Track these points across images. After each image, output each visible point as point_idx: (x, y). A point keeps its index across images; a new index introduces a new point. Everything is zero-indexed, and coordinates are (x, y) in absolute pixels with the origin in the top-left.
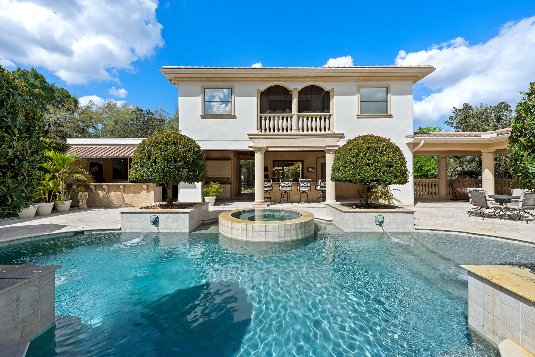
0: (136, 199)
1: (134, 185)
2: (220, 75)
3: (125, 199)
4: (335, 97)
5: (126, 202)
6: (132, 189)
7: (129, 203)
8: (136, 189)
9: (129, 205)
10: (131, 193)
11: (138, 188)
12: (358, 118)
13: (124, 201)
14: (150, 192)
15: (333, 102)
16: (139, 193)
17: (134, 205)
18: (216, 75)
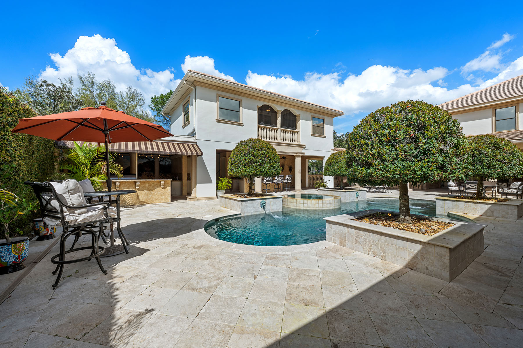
0: (150, 196)
1: (148, 181)
2: (236, 89)
3: (140, 197)
4: (301, 120)
5: (141, 199)
6: (147, 185)
7: (143, 201)
8: (150, 185)
9: (144, 202)
10: (145, 190)
11: (153, 185)
12: (312, 136)
13: (138, 199)
14: (166, 188)
15: (299, 123)
16: (154, 189)
17: (149, 203)
18: (233, 89)
